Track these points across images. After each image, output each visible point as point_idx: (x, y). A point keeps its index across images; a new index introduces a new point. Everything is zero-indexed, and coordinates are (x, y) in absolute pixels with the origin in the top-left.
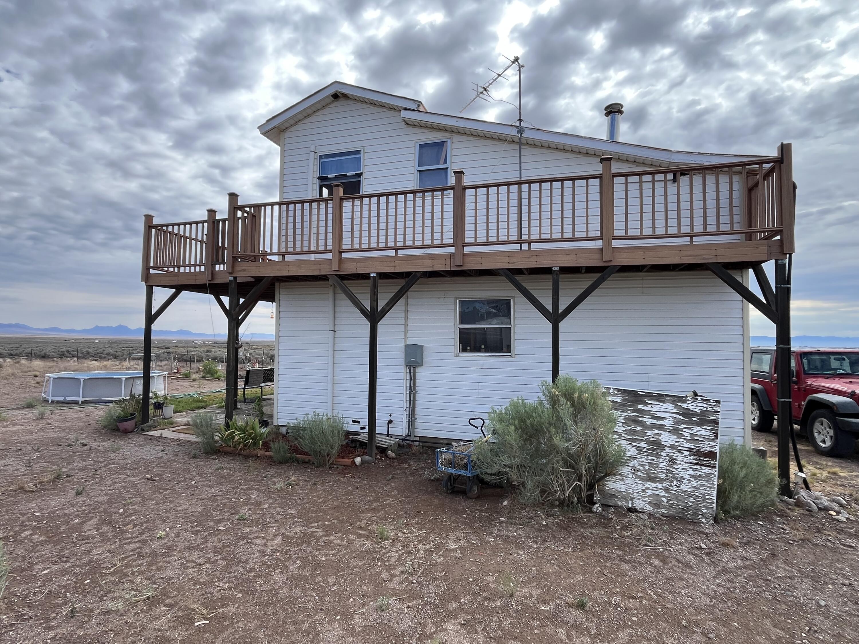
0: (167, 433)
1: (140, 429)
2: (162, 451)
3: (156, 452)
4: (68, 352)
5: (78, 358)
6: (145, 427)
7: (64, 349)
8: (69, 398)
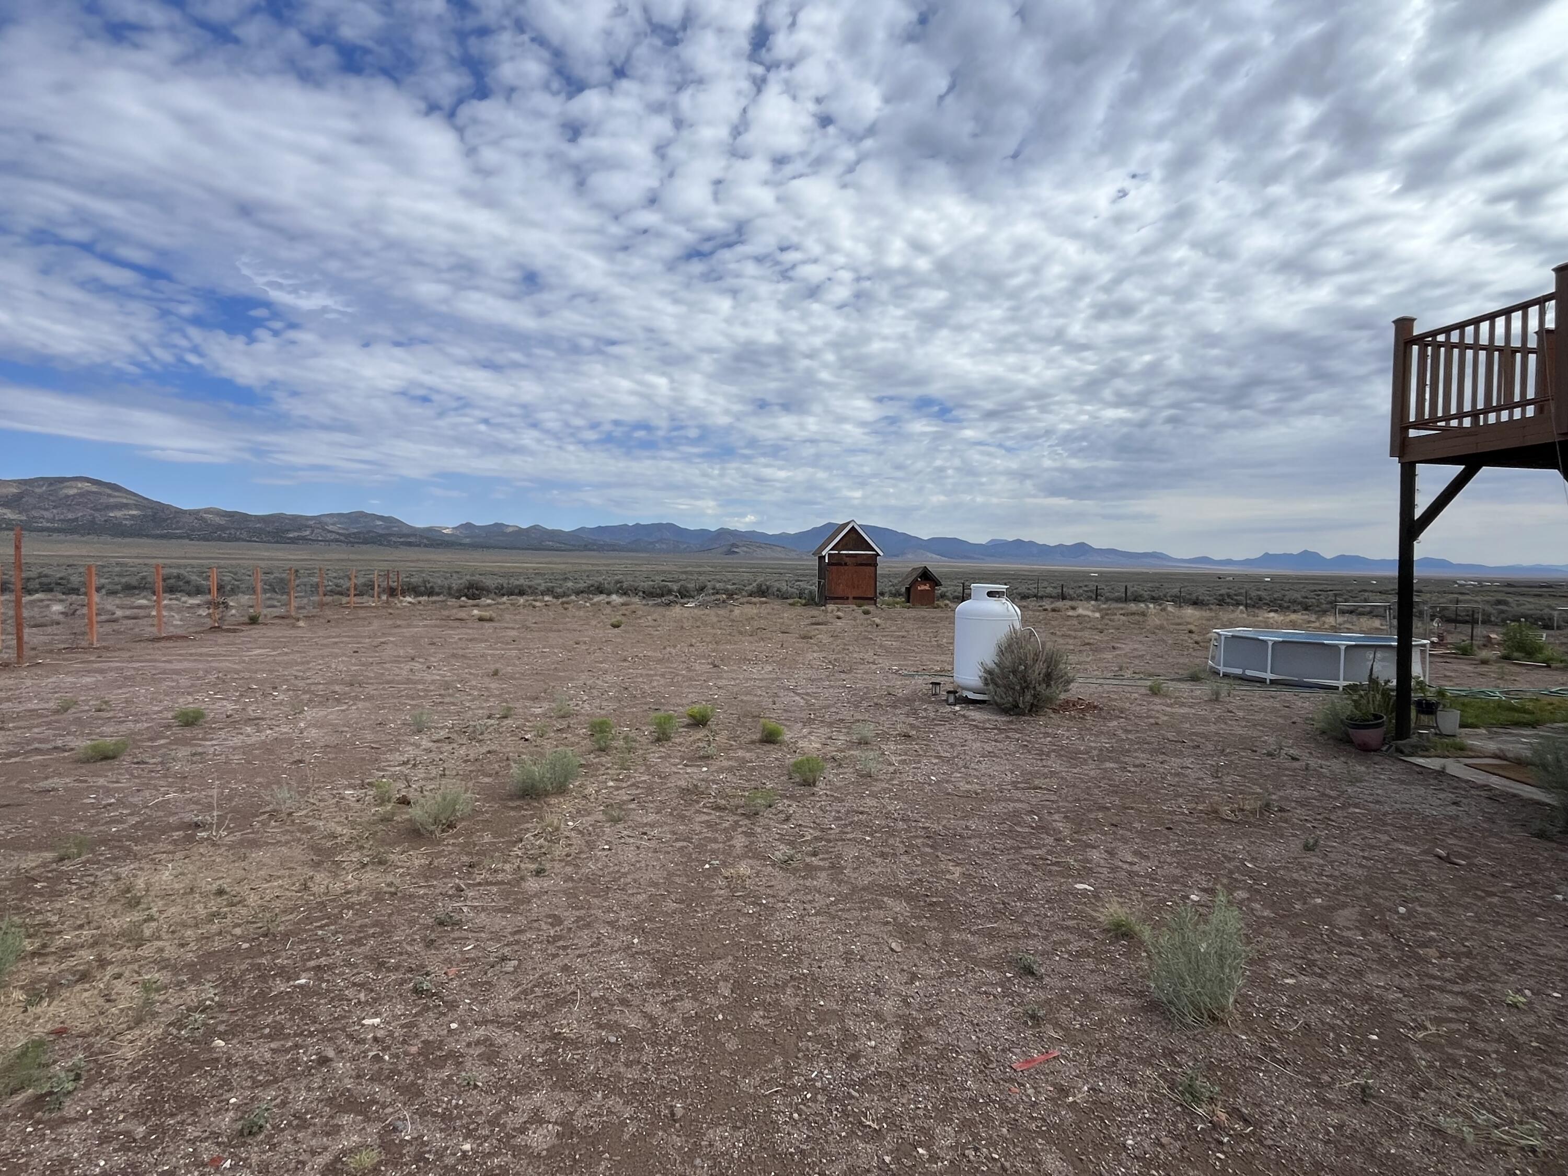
0: (1454, 767)
1: (1393, 748)
2: (1454, 803)
3: (1439, 802)
4: (1229, 596)
5: (1246, 606)
6: (1404, 745)
7: (1223, 591)
8: (1249, 673)
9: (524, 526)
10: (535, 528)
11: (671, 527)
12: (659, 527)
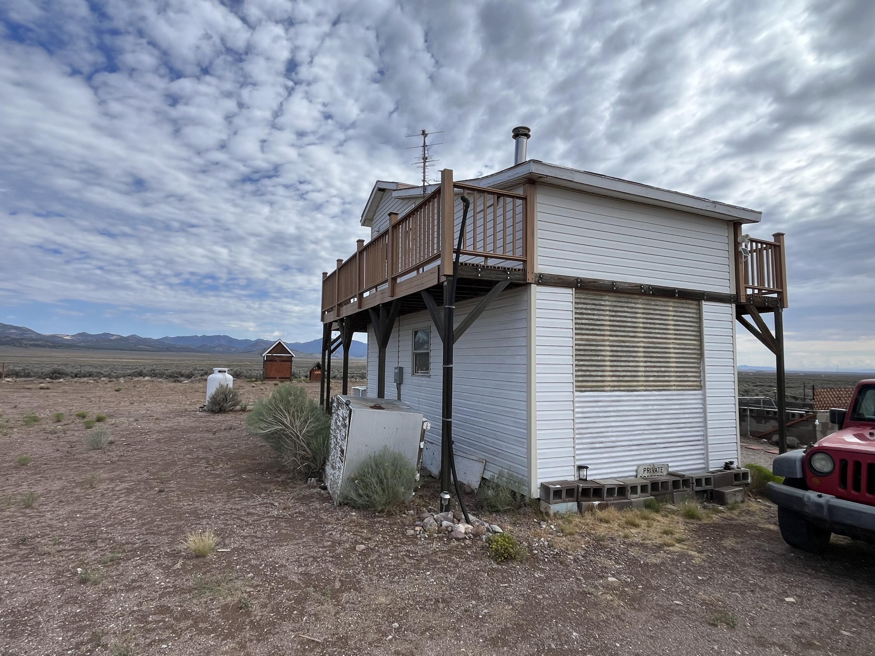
9: (125, 335)
10: (133, 337)
11: (226, 337)
12: (218, 337)
